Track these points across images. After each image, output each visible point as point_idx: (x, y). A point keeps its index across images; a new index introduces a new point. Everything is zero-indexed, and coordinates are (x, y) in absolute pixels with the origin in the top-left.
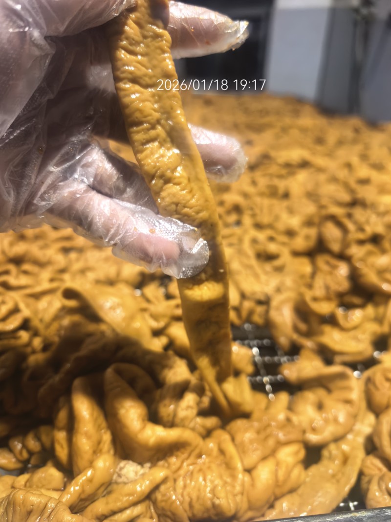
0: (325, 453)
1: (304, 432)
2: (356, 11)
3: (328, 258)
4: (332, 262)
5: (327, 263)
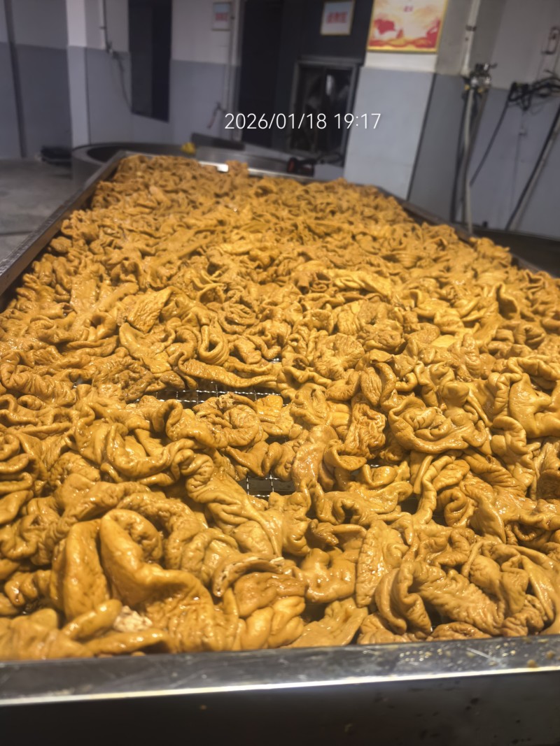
0: (328, 611)
1: (307, 587)
2: (467, 80)
3: (367, 408)
4: (371, 412)
5: (365, 414)
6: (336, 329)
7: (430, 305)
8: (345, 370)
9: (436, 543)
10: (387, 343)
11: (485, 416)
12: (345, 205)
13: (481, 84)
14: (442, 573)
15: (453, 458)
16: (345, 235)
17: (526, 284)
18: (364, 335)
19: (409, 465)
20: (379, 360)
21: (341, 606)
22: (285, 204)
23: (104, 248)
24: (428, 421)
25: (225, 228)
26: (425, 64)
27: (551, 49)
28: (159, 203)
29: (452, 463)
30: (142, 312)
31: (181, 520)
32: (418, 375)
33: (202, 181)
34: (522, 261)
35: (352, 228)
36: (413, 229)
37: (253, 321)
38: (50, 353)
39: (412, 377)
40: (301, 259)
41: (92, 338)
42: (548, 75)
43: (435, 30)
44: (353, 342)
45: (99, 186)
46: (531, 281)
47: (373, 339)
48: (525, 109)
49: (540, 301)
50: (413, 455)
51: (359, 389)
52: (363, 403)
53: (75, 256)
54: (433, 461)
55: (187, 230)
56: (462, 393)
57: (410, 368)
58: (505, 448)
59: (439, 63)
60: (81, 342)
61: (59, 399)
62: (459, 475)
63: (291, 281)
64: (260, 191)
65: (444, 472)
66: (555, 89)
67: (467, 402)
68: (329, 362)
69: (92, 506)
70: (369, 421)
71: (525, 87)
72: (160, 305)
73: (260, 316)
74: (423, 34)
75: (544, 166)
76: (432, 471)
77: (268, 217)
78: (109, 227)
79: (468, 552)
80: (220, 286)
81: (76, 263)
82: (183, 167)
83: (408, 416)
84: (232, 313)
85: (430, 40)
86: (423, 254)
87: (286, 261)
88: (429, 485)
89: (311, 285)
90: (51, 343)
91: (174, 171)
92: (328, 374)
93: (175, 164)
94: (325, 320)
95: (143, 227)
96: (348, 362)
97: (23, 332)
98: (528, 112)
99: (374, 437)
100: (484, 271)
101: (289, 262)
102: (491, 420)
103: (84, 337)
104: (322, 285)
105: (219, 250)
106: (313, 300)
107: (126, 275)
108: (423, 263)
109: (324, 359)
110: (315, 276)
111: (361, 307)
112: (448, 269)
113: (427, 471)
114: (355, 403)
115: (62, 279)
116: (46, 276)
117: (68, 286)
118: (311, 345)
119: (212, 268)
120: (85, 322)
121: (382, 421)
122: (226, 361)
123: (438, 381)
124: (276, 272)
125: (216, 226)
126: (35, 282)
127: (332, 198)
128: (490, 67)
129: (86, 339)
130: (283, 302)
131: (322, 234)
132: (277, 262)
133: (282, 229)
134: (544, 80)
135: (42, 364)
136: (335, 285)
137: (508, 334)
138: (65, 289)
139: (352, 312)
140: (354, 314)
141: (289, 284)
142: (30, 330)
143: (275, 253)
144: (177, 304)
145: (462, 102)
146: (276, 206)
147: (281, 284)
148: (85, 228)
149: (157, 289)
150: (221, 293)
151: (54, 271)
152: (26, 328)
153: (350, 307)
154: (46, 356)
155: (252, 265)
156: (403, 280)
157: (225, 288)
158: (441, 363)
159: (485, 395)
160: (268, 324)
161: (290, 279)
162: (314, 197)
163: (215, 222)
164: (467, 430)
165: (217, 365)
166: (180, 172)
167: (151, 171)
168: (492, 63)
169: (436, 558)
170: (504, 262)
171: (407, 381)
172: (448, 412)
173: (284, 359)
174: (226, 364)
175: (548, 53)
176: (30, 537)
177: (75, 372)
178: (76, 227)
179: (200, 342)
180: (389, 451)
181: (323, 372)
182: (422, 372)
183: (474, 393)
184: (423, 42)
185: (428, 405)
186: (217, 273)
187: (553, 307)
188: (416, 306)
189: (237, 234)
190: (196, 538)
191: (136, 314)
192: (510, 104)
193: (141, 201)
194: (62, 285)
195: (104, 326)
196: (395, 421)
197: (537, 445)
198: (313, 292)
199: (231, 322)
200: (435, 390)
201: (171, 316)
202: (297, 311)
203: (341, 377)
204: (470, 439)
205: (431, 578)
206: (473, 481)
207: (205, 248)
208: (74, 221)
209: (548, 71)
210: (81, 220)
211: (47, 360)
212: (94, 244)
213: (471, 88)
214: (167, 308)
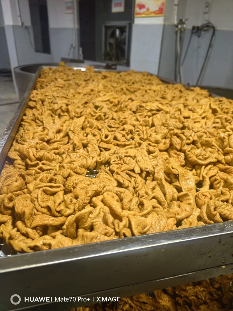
0: (183, 222)
1: (175, 214)
2: (177, 26)
3: (176, 151)
4: (178, 153)
5: (176, 154)
6: (153, 125)
7: (186, 113)
8: (162, 139)
9: (217, 194)
10: (177, 127)
11: (220, 150)
12: (137, 80)
13: (183, 27)
14: (222, 203)
15: (212, 166)
16: (142, 91)
17: (218, 102)
18: (167, 125)
19: (196, 170)
20: (178, 133)
21: (187, 220)
22: (114, 82)
23: (49, 104)
24: (199, 154)
25: (94, 92)
26: (159, 21)
27: (207, 11)
28: (64, 85)
29: (212, 168)
30: (76, 126)
31: (125, 194)
33: (77, 75)
34: (213, 95)
35: (144, 88)
36: (167, 87)
37: (118, 126)
38: (45, 145)
39: (190, 138)
40: (130, 101)
41: (59, 138)
42: (206, 22)
43: (162, 7)
44: (164, 128)
45: (38, 81)
46: (220, 101)
47: (171, 126)
48: (199, 36)
49: (225, 108)
50: (196, 167)
51: (171, 145)
52: (174, 150)
53: (40, 108)
54: (205, 168)
55: (79, 95)
56: (211, 142)
57: (190, 134)
58: (230, 160)
59: (165, 20)
60: (55, 140)
61: (56, 161)
62: (216, 171)
63: (128, 110)
64: (103, 77)
65: (210, 171)
66: (210, 27)
67: (213, 145)
68: (155, 137)
69: (94, 192)
70: (178, 156)
71: (198, 28)
72: (82, 123)
73: (121, 124)
74: (157, 9)
75: (208, 59)
76: (206, 171)
77: (110, 87)
78: (49, 96)
79: (229, 195)
80: (102, 114)
81: (41, 110)
82: (68, 71)
83: (193, 152)
84: (110, 123)
85: (160, 11)
86: (175, 95)
87: (124, 102)
88: (206, 176)
89: (137, 110)
90: (44, 141)
91: (65, 72)
92: (155, 142)
93: (64, 70)
94: (147, 122)
95: (62, 95)
96: (162, 136)
97: (31, 138)
98: (200, 38)
99: (182, 162)
100: (201, 99)
101: (125, 103)
102: (223, 150)
103: (56, 138)
104: (142, 110)
105: (97, 101)
106: (140, 115)
107: (64, 113)
108: (175, 99)
109: (153, 136)
110: (138, 106)
111: (161, 116)
112: (186, 100)
113: (204, 171)
114: (170, 150)
115: (38, 117)
116: (31, 116)
117: (41, 120)
118: (145, 132)
119: (97, 107)
120: (53, 132)
121: (183, 155)
122: (113, 142)
123: (200, 139)
124: (121, 107)
125: (90, 92)
126: (27, 119)
127: (131, 78)
128: (185, 20)
129: (57, 139)
130: (128, 118)
131: (133, 91)
132: (120, 103)
133: (117, 91)
134: (205, 24)
135: (42, 150)
136: (146, 109)
137: (218, 120)
138: (40, 121)
139: (157, 118)
140: (159, 119)
141: (127, 111)
142: (35, 137)
143: (119, 99)
144: (88, 122)
145: (175, 35)
146: (111, 82)
147: (124, 111)
148: (40, 97)
149: (78, 117)
150: (103, 117)
151: (34, 115)
152: (32, 137)
153: (156, 117)
154: (44, 146)
155: (112, 105)
156: (171, 105)
157: (104, 115)
158: (200, 132)
159: (219, 142)
160: (125, 126)
161: (127, 109)
162: (124, 78)
163: (89, 90)
164: (216, 155)
165: (110, 144)
166: (67, 73)
167: (54, 73)
168: (186, 18)
169: (219, 199)
170: (206, 96)
171: (189, 140)
172: (206, 150)
173: (135, 139)
174: (113, 143)
175: (206, 13)
176: (71, 207)
177: (57, 151)
178: (36, 97)
179: (101, 136)
180: (187, 167)
181: (153, 141)
182: (194, 136)
183: (214, 142)
184: (158, 12)
185: (198, 148)
186: (99, 109)
187: (231, 110)
188: (181, 114)
189: (102, 93)
190: (132, 200)
191: (73, 127)
192: (193, 35)
193: (57, 85)
194: (38, 119)
195: (62, 133)
196: (189, 154)
198: (138, 113)
199: (110, 127)
200: (200, 142)
201: (87, 127)
202: (135, 120)
203: (161, 142)
204: (218, 158)
205: (219, 205)
206: (221, 173)
207: (90, 100)
208: (34, 94)
209: (206, 20)
210: (37, 94)
211: (44, 148)
212: (45, 103)
213: (178, 29)
214: (85, 124)
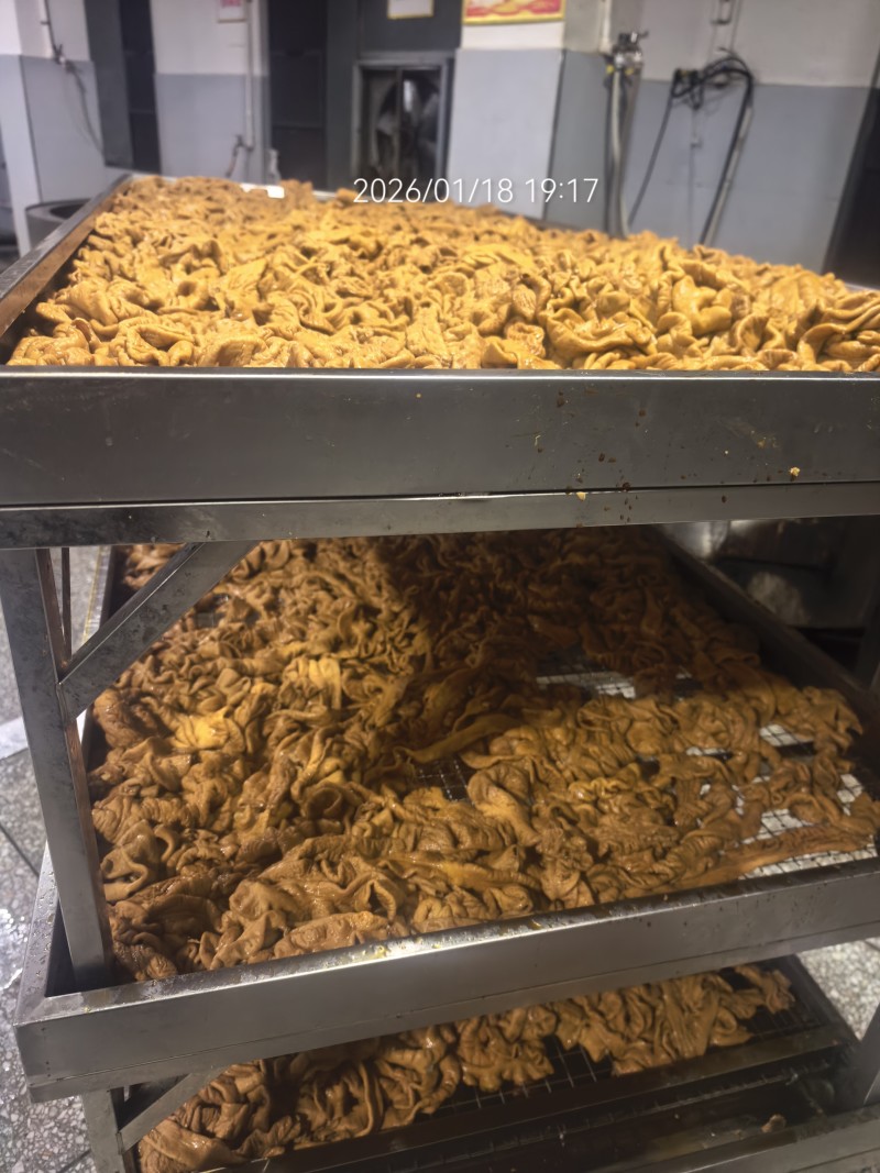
2: (610, 59)
3: (522, 325)
4: (527, 327)
5: (521, 330)
11: (649, 323)
13: (630, 62)
20: (530, 274)
24: (587, 331)
26: (548, 37)
27: (725, 16)
29: (616, 360)
30: (237, 285)
32: (574, 289)
35: (473, 228)
39: (568, 292)
40: (415, 246)
41: (184, 306)
42: (723, 55)
48: (697, 107)
51: (512, 311)
52: (517, 322)
54: (597, 357)
56: (623, 303)
57: (564, 282)
58: (672, 345)
59: (568, 35)
60: (173, 307)
64: (340, 204)
66: (735, 75)
67: (630, 315)
68: (472, 308)
70: (527, 334)
71: (693, 75)
73: (378, 292)
75: (729, 189)
76: (596, 366)
80: (322, 267)
82: (221, 191)
83: (567, 323)
84: (345, 284)
87: (396, 250)
89: (434, 262)
90: (141, 305)
91: (209, 195)
93: (208, 188)
94: (459, 285)
96: (494, 304)
98: (701, 113)
99: (535, 348)
101: (400, 250)
102: (656, 325)
103: (175, 303)
104: (448, 262)
105: (310, 238)
107: (201, 260)
109: (466, 305)
110: (438, 252)
113: (591, 366)
114: (508, 327)
115: (120, 269)
116: (98, 265)
117: (129, 274)
119: (308, 252)
121: (541, 333)
123: (595, 295)
128: (639, 36)
129: (178, 306)
132: (385, 251)
134: (719, 62)
136: (463, 262)
139: (490, 274)
143: (381, 239)
144: (277, 276)
145: (604, 91)
148: (125, 227)
150: (325, 274)
153: (488, 270)
155: (356, 255)
157: (328, 269)
158: (598, 278)
159: (647, 303)
160: (389, 292)
163: (289, 228)
166: (217, 196)
168: (642, 31)
171: (563, 296)
175: (722, 22)
181: (466, 318)
182: (578, 287)
183: (636, 306)
184: (542, 5)
185: (586, 319)
186: (315, 255)
191: (229, 286)
192: (675, 101)
195: (196, 295)
196: (555, 328)
197: (705, 340)
198: (437, 269)
199: (344, 294)
201: (271, 291)
204: (635, 335)
208: (107, 221)
209: (723, 49)
212: (140, 246)
213: (616, 69)
214: (265, 279)
